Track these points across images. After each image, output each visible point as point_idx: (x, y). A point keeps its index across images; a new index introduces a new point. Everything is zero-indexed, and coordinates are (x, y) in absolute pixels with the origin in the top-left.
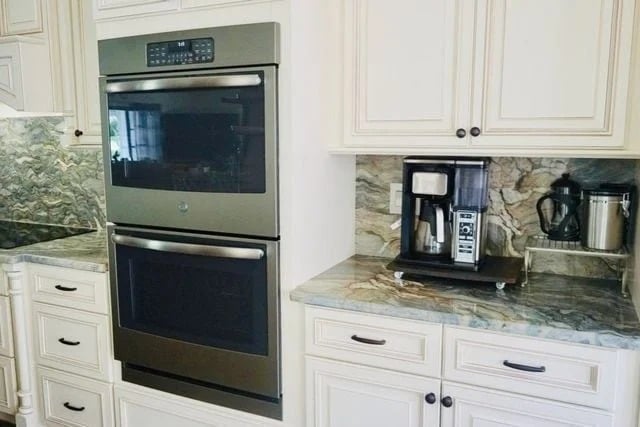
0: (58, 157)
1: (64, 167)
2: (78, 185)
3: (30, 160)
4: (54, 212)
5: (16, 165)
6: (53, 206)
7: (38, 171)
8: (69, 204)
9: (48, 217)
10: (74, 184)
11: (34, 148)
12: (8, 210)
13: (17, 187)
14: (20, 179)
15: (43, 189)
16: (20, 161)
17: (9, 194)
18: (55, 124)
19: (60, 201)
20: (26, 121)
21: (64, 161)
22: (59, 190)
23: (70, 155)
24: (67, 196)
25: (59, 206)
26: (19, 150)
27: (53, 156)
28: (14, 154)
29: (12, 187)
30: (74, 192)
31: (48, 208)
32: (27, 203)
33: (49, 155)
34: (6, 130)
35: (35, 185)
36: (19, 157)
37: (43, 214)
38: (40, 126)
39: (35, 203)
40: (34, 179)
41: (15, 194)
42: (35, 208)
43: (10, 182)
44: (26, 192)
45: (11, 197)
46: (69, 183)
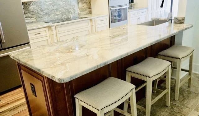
2: (66, 7)
3: (51, 3)
4: (59, 16)
6: (59, 14)
7: (53, 6)
8: (63, 13)
10: (65, 7)
13: (47, 11)
14: (48, 9)
15: (56, 10)
16: (47, 4)
17: (45, 13)
19: (61, 12)
21: (62, 2)
22: (60, 10)
24: (63, 11)
25: (61, 14)
29: (45, 11)
30: (65, 9)
31: (57, 15)
32: (51, 15)
35: (53, 9)
37: (56, 17)
39: (53, 14)
40: (53, 8)
41: (46, 13)
42: (54, 16)
43: (44, 10)
44: (50, 12)
45: (45, 14)
46: (63, 8)
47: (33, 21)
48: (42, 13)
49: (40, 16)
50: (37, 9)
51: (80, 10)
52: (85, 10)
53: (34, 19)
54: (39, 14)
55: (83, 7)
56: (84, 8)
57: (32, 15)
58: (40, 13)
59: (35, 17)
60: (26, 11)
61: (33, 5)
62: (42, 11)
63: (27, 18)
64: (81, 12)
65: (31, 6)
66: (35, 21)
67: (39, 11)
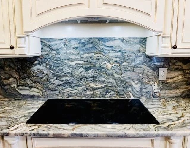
0: (105, 60)
1: (109, 66)
2: (119, 76)
4: (98, 91)
5: (69, 66)
6: (99, 88)
7: (87, 69)
8: (110, 87)
9: (93, 95)
10: (116, 75)
11: (85, 55)
12: (60, 92)
13: (68, 79)
14: (72, 74)
15: (90, 79)
16: (73, 64)
17: (63, 83)
18: (104, 42)
19: (104, 85)
20: (80, 40)
21: (110, 63)
22: (104, 79)
23: (114, 59)
24: (111, 83)
25: (103, 88)
26: (73, 57)
27: (101, 60)
28: (69, 60)
29: (64, 79)
30: (115, 79)
31: (93, 89)
32: (76, 87)
33: (98, 59)
34: (63, 46)
36: (72, 61)
37: (89, 93)
38: (92, 43)
40: (84, 73)
41: (67, 83)
42: (83, 90)
43: (63, 76)
44: (76, 81)
45: (63, 85)
46: (112, 75)
47: (36, 94)
48: (57, 82)
49: (51, 86)
50: (46, 73)
51: (158, 84)
52: (176, 88)
53: (38, 91)
54: (49, 82)
55: (171, 78)
56: (174, 83)
57: (34, 82)
58: (52, 80)
59: (40, 88)
60: (24, 74)
61: (39, 64)
62: (58, 77)
63: (24, 87)
64: (161, 89)
65: (36, 65)
66: (39, 94)
67: (51, 76)
